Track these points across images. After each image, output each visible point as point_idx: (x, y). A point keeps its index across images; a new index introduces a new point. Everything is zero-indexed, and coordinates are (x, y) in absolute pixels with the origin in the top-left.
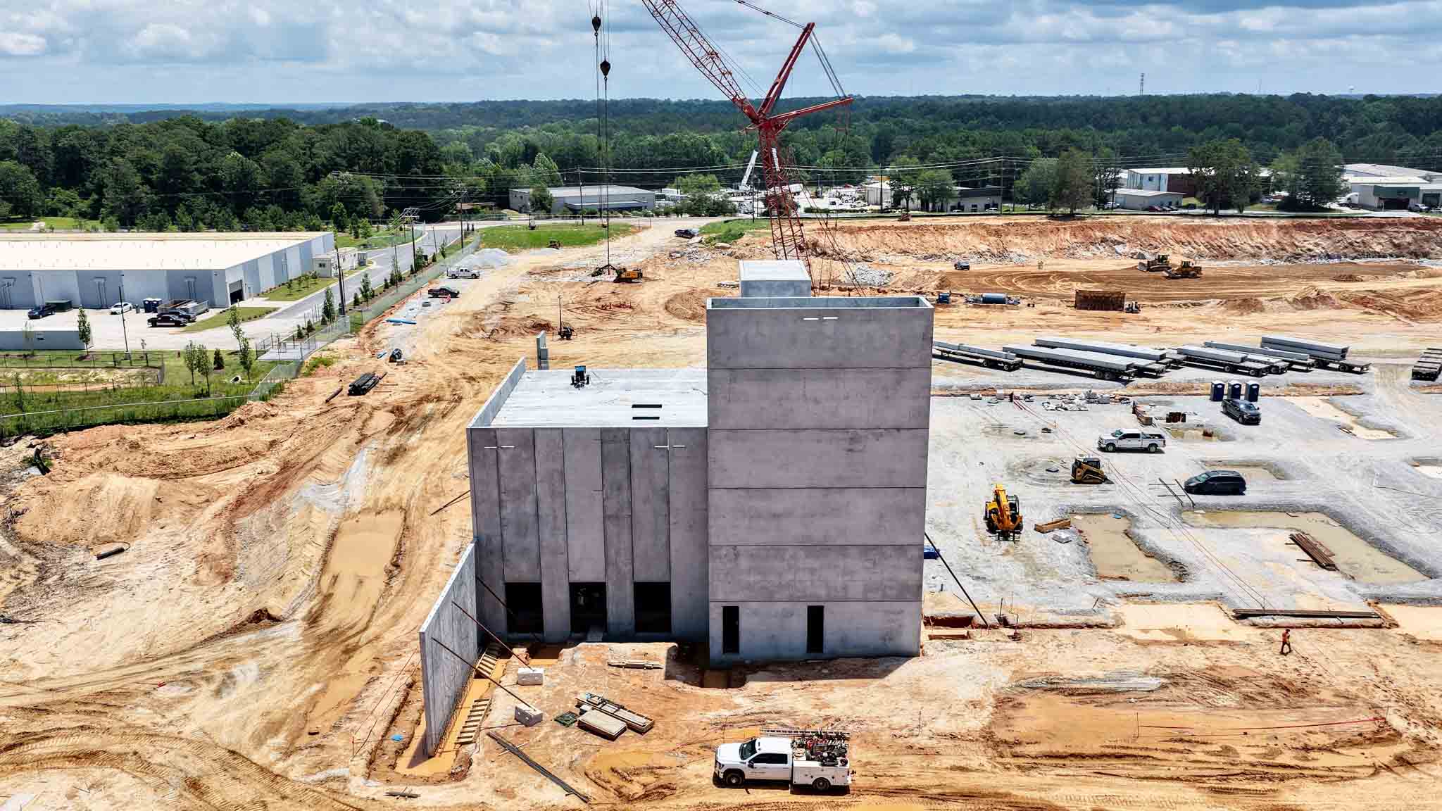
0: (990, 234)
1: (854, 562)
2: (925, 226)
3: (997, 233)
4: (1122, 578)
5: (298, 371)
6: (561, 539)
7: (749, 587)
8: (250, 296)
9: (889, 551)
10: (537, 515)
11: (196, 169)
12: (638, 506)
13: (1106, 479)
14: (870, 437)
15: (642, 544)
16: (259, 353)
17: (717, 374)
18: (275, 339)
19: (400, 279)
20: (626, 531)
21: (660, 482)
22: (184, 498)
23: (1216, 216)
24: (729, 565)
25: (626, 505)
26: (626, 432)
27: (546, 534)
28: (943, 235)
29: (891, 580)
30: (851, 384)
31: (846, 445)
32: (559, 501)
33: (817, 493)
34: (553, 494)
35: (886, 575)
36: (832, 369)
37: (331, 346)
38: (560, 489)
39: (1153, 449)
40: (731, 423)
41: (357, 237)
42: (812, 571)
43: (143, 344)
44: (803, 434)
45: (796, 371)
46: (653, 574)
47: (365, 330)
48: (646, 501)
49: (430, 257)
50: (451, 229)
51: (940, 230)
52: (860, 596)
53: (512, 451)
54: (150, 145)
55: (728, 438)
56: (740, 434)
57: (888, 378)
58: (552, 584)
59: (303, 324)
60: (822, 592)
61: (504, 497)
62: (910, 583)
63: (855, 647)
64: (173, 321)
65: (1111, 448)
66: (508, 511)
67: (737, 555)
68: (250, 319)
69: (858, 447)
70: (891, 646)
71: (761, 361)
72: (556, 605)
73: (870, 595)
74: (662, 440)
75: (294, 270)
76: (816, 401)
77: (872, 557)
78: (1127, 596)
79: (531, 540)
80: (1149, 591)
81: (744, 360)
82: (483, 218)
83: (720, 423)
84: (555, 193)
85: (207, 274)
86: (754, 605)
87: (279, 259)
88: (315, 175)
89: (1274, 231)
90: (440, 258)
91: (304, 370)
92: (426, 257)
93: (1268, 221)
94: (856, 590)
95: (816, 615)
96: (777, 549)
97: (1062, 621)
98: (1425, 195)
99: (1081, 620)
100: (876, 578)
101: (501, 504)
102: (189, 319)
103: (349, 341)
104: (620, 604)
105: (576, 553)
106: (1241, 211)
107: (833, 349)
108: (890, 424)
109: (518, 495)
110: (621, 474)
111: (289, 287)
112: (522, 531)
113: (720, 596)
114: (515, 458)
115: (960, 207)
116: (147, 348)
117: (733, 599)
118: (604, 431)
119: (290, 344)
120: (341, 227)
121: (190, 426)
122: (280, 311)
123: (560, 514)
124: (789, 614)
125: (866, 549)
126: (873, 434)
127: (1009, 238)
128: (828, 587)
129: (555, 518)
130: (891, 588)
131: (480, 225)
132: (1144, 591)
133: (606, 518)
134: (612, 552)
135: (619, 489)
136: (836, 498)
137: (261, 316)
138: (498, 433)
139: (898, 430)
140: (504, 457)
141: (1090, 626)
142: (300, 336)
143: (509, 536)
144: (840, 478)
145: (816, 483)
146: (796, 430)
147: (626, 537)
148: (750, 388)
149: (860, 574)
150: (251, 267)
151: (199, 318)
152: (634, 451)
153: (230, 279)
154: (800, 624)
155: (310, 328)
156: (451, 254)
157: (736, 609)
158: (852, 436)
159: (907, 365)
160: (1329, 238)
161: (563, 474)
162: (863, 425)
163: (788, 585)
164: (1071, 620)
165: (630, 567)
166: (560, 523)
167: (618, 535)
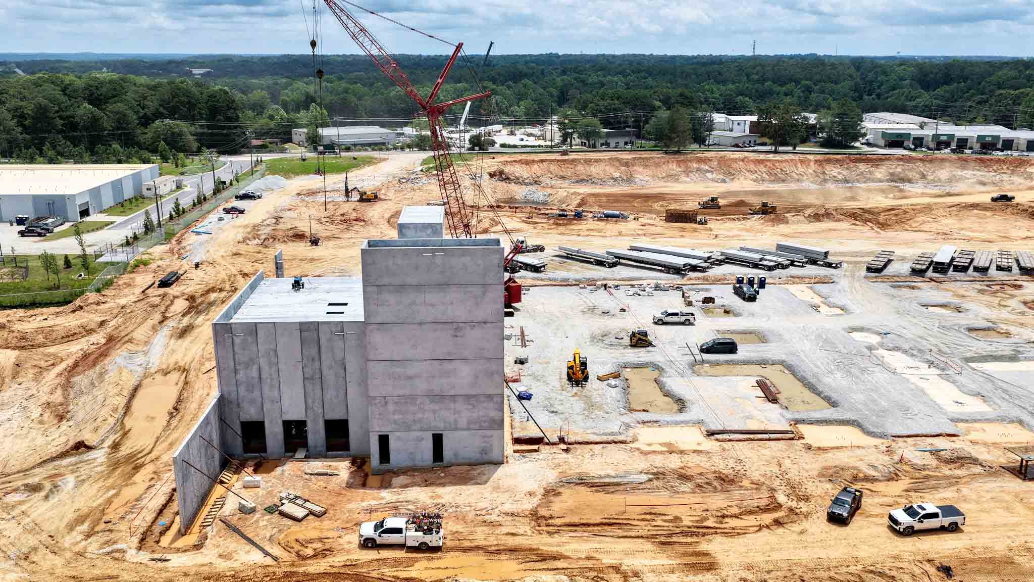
0: (622, 165)
1: (460, 405)
2: (578, 159)
3: (627, 164)
4: (644, 411)
5: (125, 269)
6: (276, 393)
7: (395, 422)
8: (95, 213)
9: (482, 399)
10: (260, 378)
11: (58, 116)
12: (325, 371)
13: (651, 344)
14: (468, 328)
15: (329, 395)
16: (97, 256)
17: (369, 289)
18: (109, 246)
19: (205, 199)
20: (319, 387)
21: (339, 355)
22: (36, 363)
23: (776, 152)
24: (381, 409)
25: (317, 371)
26: (316, 324)
27: (266, 389)
28: (590, 165)
29: (483, 416)
30: (453, 295)
31: (452, 332)
32: (274, 368)
33: (435, 362)
34: (270, 365)
35: (481, 413)
36: (443, 286)
37: (150, 251)
38: (274, 360)
39: (687, 323)
40: (379, 320)
41: (177, 166)
42: (434, 412)
43: (13, 250)
44: (425, 327)
45: (419, 287)
46: (336, 414)
47: (175, 239)
48: (330, 368)
49: (228, 182)
50: (244, 160)
51: (588, 162)
52: (465, 426)
53: (242, 338)
54: (24, 98)
55: (378, 329)
56: (385, 326)
57: (477, 291)
58: (271, 422)
59: (130, 235)
60: (442, 425)
61: (238, 367)
62: (496, 418)
63: (464, 458)
64: (36, 232)
65: (660, 323)
66: (241, 376)
67: (386, 403)
68: (93, 230)
69: (459, 334)
70: (486, 458)
71: (397, 281)
72: (274, 434)
73: (472, 426)
74: (339, 328)
75: (128, 193)
76: (433, 305)
77: (472, 402)
78: (644, 422)
79: (257, 393)
80: (658, 419)
81: (385, 280)
82: (270, 152)
83: (372, 320)
84: (325, 132)
85: (63, 197)
86: (398, 434)
87: (116, 185)
88: (146, 121)
89: (812, 164)
90: (234, 183)
91: (129, 269)
92: (224, 183)
93: (808, 156)
94: (463, 422)
95: (438, 440)
96: (412, 398)
97: (598, 439)
98: (914, 138)
99: (611, 438)
100: (475, 415)
101: (236, 371)
102: (49, 231)
103: (163, 246)
104: (316, 434)
105: (286, 402)
106: (794, 149)
107: (442, 272)
108: (479, 319)
109: (247, 365)
110: (314, 351)
111: (123, 206)
112: (250, 388)
113: (377, 429)
114: (244, 341)
115: (608, 144)
116: (16, 253)
117: (384, 431)
118: (301, 324)
119: (120, 250)
120: (165, 159)
121: (45, 310)
122: (115, 224)
123: (275, 376)
124: (421, 439)
125: (468, 397)
126: (470, 326)
127: (635, 168)
128: (445, 422)
129: (272, 379)
130: (485, 422)
131: (266, 157)
132: (655, 419)
133: (304, 379)
134: (310, 401)
135: (313, 360)
136: (448, 366)
137: (101, 228)
138: (233, 326)
139: (485, 323)
140: (237, 341)
141: (615, 443)
142: (128, 243)
143: (242, 391)
144: (449, 353)
145: (435, 356)
146: (420, 324)
147: (318, 392)
148: (391, 298)
149: (465, 413)
150: (95, 192)
151: (56, 230)
152: (322, 336)
153: (79, 201)
154: (428, 444)
155: (136, 238)
156: (243, 180)
157: (387, 436)
158: (456, 328)
159: (490, 282)
160: (847, 168)
161: (275, 351)
162: (463, 319)
163: (420, 421)
164: (605, 438)
165: (321, 410)
166: (275, 382)
167: (313, 390)
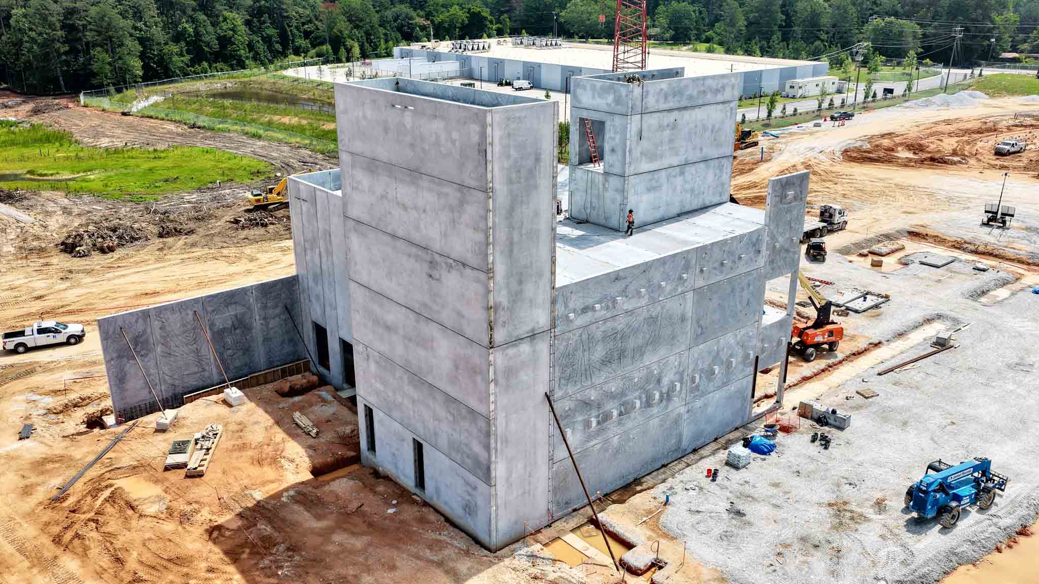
1: (440, 408)
6: (333, 295)
7: (377, 393)
9: (464, 412)
10: (321, 268)
14: (445, 266)
17: (344, 156)
24: (364, 364)
27: (326, 287)
29: (466, 445)
30: (425, 194)
31: (427, 267)
32: (330, 259)
33: (411, 315)
34: (327, 253)
35: (463, 438)
36: (414, 173)
38: (329, 247)
42: (414, 402)
44: (398, 244)
45: (389, 168)
52: (445, 449)
53: (307, 205)
55: (355, 230)
56: (361, 227)
57: (453, 194)
58: (331, 333)
60: (421, 431)
61: (306, 244)
62: (481, 459)
63: (445, 505)
66: (309, 258)
67: (368, 356)
69: (434, 274)
70: (471, 525)
71: (369, 150)
72: (334, 351)
73: (454, 454)
76: (405, 208)
77: (452, 411)
86: (381, 415)
92: (890, 91)
94: (443, 441)
95: (418, 450)
96: (390, 363)
100: (456, 436)
101: (305, 250)
105: (340, 312)
107: (412, 146)
108: (458, 256)
109: (312, 246)
112: (315, 279)
113: (362, 393)
114: (308, 211)
117: (372, 401)
123: (331, 272)
124: (402, 439)
125: (450, 400)
126: (447, 263)
128: (423, 425)
129: (329, 275)
130: (467, 456)
136: (425, 328)
138: (300, 186)
139: (463, 265)
140: (304, 208)
143: (311, 280)
144: (425, 306)
145: (409, 304)
146: (393, 236)
148: (363, 178)
149: (445, 425)
154: (409, 453)
157: (372, 411)
158: (432, 260)
161: (330, 235)
162: (438, 248)
163: (400, 407)
166: (332, 281)
